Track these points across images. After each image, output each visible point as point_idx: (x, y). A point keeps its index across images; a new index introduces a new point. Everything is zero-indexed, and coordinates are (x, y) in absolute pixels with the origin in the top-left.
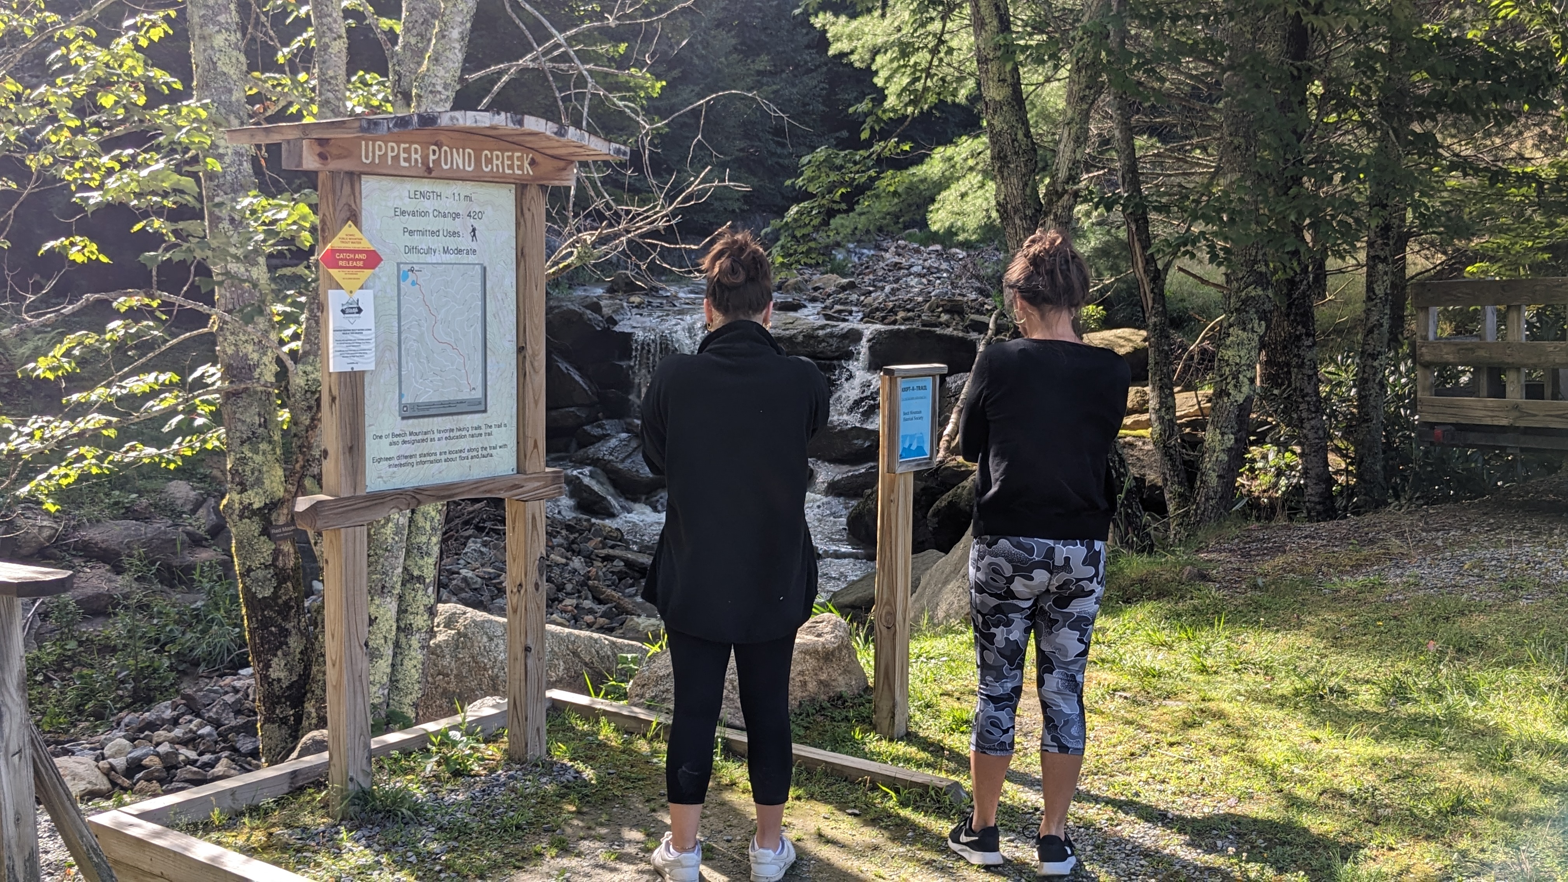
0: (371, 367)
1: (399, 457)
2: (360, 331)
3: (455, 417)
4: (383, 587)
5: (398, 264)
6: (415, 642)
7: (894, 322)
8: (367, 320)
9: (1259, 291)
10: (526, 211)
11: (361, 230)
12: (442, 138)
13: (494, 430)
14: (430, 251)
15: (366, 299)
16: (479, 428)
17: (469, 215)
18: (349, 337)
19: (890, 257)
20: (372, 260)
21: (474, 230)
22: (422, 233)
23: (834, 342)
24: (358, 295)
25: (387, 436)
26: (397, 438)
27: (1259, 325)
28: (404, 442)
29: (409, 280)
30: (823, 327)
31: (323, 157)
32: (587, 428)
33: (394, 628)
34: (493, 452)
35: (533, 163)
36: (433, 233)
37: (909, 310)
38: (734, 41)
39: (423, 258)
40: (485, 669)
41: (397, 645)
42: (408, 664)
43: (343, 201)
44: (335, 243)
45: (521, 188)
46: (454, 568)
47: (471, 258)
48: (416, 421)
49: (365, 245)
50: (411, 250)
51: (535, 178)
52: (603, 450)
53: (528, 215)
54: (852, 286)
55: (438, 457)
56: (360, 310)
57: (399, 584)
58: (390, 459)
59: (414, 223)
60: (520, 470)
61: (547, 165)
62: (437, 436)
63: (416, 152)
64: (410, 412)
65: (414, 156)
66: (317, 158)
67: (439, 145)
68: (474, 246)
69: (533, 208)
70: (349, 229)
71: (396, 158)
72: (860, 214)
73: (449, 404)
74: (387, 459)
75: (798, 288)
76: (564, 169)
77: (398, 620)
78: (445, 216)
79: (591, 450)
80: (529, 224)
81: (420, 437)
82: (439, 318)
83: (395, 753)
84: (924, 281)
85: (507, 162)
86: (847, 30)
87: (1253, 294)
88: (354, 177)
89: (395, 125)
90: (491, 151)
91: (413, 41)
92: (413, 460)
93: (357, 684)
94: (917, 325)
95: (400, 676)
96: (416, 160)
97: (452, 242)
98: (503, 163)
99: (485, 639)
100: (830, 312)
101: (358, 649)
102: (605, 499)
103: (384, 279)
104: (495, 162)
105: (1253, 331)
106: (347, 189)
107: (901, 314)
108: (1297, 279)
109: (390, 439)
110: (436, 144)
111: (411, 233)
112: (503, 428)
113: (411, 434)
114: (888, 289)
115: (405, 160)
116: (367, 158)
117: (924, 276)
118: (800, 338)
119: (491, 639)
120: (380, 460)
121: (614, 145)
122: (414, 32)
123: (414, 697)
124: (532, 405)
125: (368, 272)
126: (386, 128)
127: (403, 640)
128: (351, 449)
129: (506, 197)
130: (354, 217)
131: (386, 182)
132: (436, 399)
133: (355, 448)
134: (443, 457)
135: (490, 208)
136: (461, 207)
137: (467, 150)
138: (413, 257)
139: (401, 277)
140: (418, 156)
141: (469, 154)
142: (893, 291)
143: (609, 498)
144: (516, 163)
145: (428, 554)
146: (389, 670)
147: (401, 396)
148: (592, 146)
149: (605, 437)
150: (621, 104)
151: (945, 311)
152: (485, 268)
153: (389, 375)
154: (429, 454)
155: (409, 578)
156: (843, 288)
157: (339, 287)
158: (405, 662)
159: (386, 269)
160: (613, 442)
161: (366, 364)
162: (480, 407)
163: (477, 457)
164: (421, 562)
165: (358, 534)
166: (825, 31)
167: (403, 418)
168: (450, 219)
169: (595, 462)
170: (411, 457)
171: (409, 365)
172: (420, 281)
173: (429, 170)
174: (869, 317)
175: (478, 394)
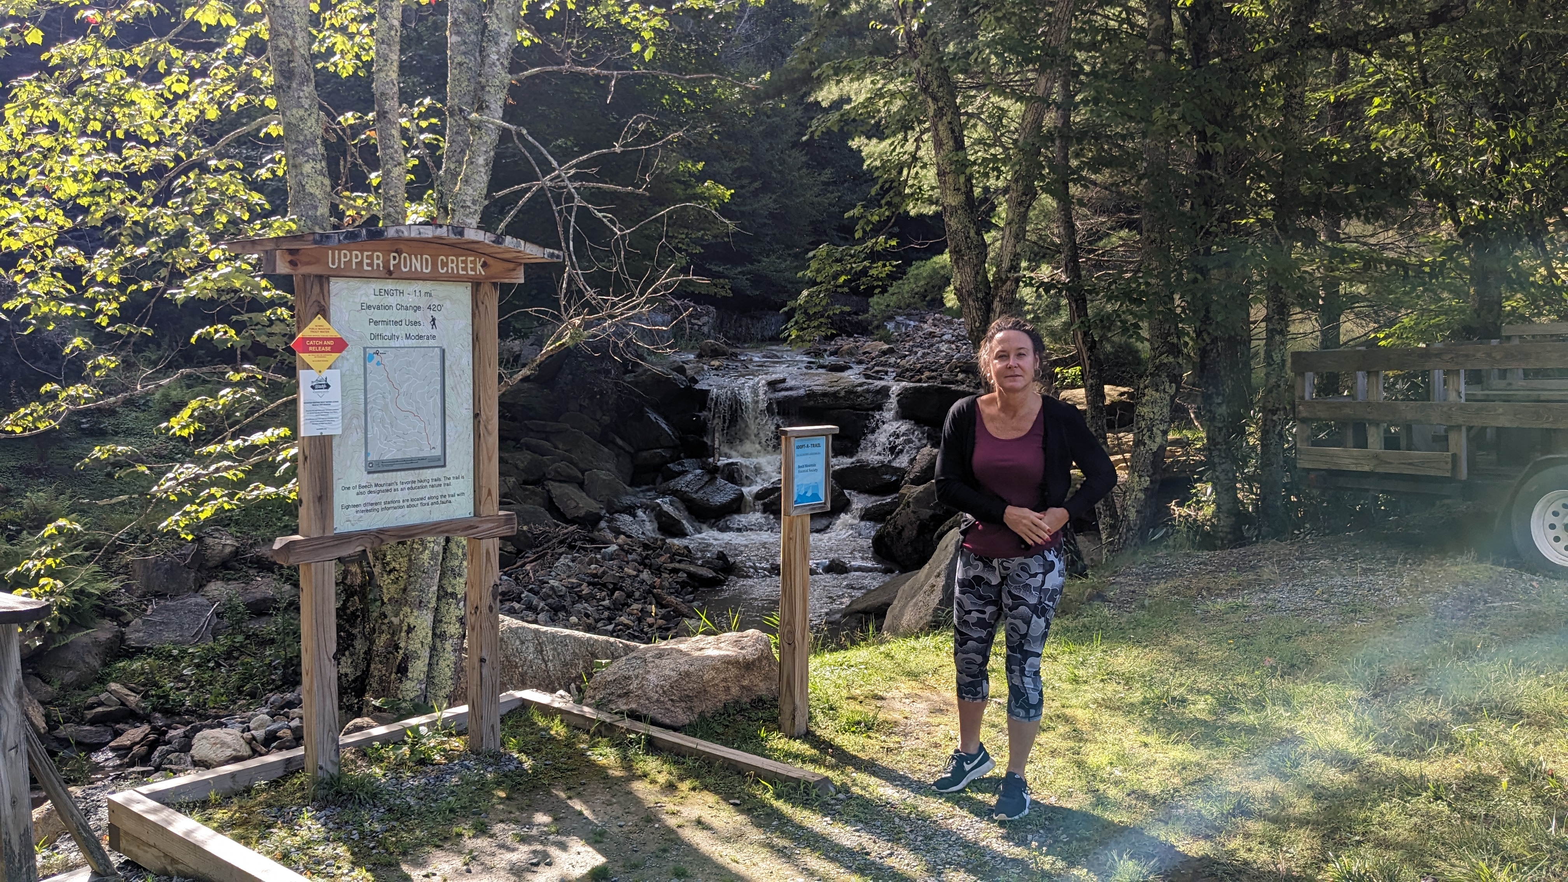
0: (339, 432)
1: (365, 505)
2: (328, 403)
3: (417, 472)
4: (421, 602)
5: (365, 349)
6: (448, 646)
7: (920, 381)
8: (335, 393)
9: (1171, 359)
10: (480, 304)
11: (329, 322)
12: (402, 246)
13: (452, 481)
14: (393, 337)
15: (334, 377)
16: (439, 480)
17: (429, 308)
18: (318, 408)
19: (927, 327)
20: (339, 345)
21: (434, 320)
22: (387, 323)
23: (869, 396)
24: (326, 373)
25: (354, 488)
26: (362, 489)
27: (1170, 387)
28: (370, 492)
29: (374, 361)
30: (861, 385)
31: (293, 263)
32: (671, 465)
33: (430, 635)
34: (452, 499)
35: (484, 265)
36: (396, 323)
37: (933, 371)
38: (804, 159)
39: (387, 343)
40: (516, 667)
41: (433, 648)
42: (443, 664)
43: (313, 298)
44: (306, 332)
45: (476, 285)
46: (545, 579)
47: (431, 343)
48: (380, 475)
49: (333, 333)
50: (376, 337)
51: (486, 278)
52: (680, 483)
53: (482, 308)
54: (891, 351)
55: (401, 504)
56: (328, 386)
57: (435, 599)
58: (357, 506)
59: (377, 315)
60: (477, 514)
61: (497, 267)
62: (400, 487)
63: (378, 258)
64: (374, 468)
65: (376, 262)
66: (288, 264)
67: (399, 252)
68: (434, 332)
69: (487, 302)
70: (319, 321)
71: (360, 263)
72: (893, 294)
73: (412, 460)
74: (354, 506)
75: (850, 353)
76: (514, 270)
77: (434, 629)
78: (407, 309)
79: (672, 483)
80: (482, 315)
81: (385, 488)
82: (402, 391)
83: (377, 744)
84: (953, 346)
85: (460, 265)
86: (878, 150)
87: (1165, 361)
88: (323, 280)
89: (346, 238)
90: (447, 256)
91: (452, 166)
92: (378, 507)
93: (326, 689)
94: (937, 383)
95: (436, 674)
96: (378, 265)
97: (413, 331)
98: (457, 266)
99: (518, 643)
100: (869, 373)
101: (327, 661)
102: (679, 522)
103: (352, 361)
104: (450, 265)
105: (1164, 391)
106: (316, 289)
107: (927, 374)
108: (1208, 348)
109: (357, 490)
110: (396, 252)
111: (376, 323)
112: (461, 480)
113: (376, 485)
114: (919, 354)
115: (368, 265)
116: (333, 264)
117: (953, 343)
118: (843, 393)
119: (522, 643)
120: (348, 507)
121: (548, 250)
122: (454, 159)
123: (448, 690)
124: (486, 461)
125: (336, 355)
126: (337, 240)
127: (439, 644)
128: (320, 498)
129: (463, 294)
130: (324, 312)
131: (353, 283)
132: (399, 456)
133: (324, 498)
134: (406, 504)
135: (448, 302)
136: (422, 302)
137: (425, 256)
138: (378, 343)
139: (367, 359)
140: (380, 262)
141: (427, 260)
142: (924, 355)
143: (684, 522)
144: (470, 265)
145: (460, 575)
146: (426, 669)
147: (367, 454)
148: (528, 251)
149: (684, 473)
150: (600, 215)
151: (962, 371)
152: (444, 351)
153: (356, 437)
154: (392, 502)
155: (443, 595)
156: (884, 353)
157: (309, 367)
158: (440, 662)
159: (353, 354)
160: (690, 477)
161: (334, 429)
162: (440, 462)
163: (437, 503)
164: (454, 582)
165: (326, 567)
166: (861, 151)
167: (369, 473)
168: (411, 311)
169: (675, 493)
170: (376, 504)
171: (374, 430)
172: (385, 361)
173: (390, 273)
174: (900, 377)
175: (438, 452)
